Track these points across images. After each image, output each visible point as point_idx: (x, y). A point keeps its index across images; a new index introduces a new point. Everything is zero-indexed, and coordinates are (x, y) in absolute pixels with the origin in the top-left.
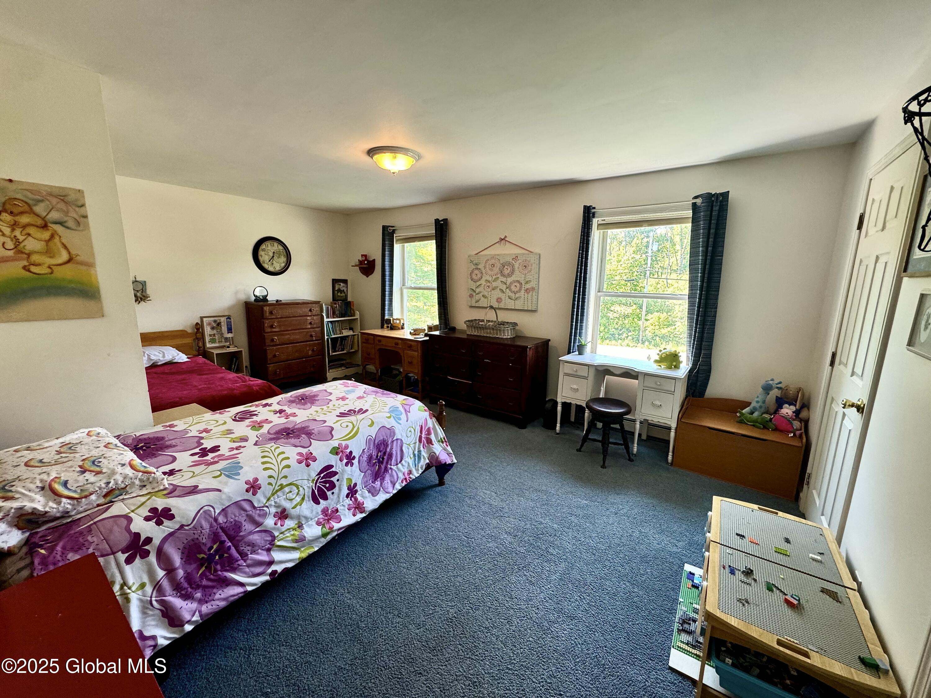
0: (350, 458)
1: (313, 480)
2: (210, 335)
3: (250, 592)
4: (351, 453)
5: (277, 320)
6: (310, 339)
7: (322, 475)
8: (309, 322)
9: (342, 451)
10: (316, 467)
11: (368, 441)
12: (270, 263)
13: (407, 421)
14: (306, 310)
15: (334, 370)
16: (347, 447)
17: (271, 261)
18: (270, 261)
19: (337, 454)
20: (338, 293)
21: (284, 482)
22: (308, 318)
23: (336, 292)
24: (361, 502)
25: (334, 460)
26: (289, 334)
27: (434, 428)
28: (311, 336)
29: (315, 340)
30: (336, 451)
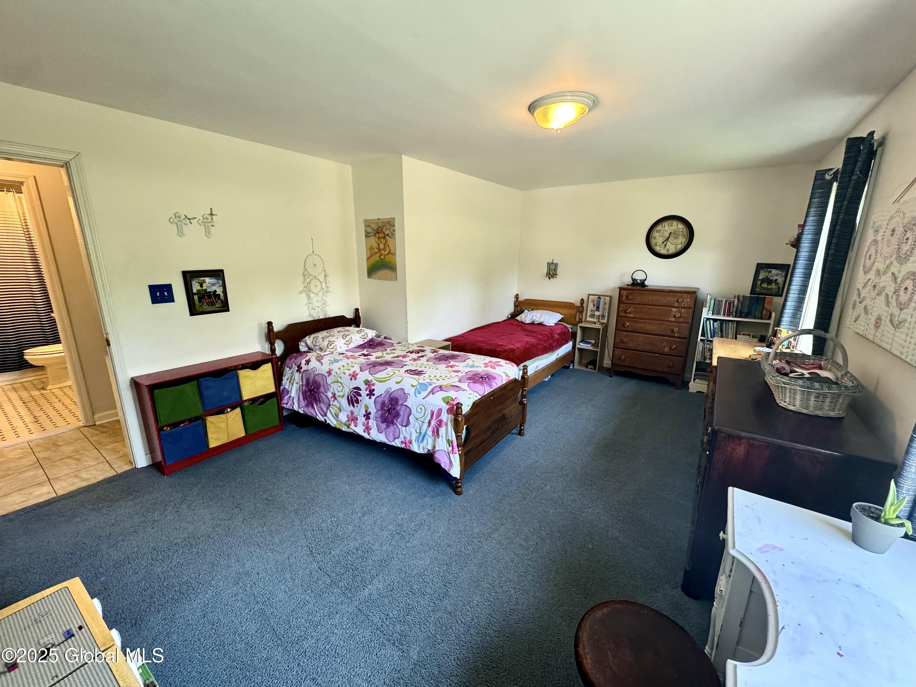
0: (371, 393)
1: (350, 390)
2: (592, 311)
3: (317, 419)
4: (374, 390)
5: (633, 305)
6: (670, 334)
7: (355, 391)
8: (673, 314)
9: (369, 385)
10: (355, 384)
11: (387, 391)
12: (663, 246)
13: (423, 399)
14: (671, 299)
15: (701, 381)
16: (374, 385)
17: (665, 242)
18: (663, 243)
19: (366, 384)
20: (761, 284)
21: (340, 380)
22: (674, 309)
23: (759, 282)
24: (370, 427)
25: (363, 387)
26: (643, 323)
27: (446, 424)
28: (672, 331)
29: (678, 337)
30: (367, 382)
